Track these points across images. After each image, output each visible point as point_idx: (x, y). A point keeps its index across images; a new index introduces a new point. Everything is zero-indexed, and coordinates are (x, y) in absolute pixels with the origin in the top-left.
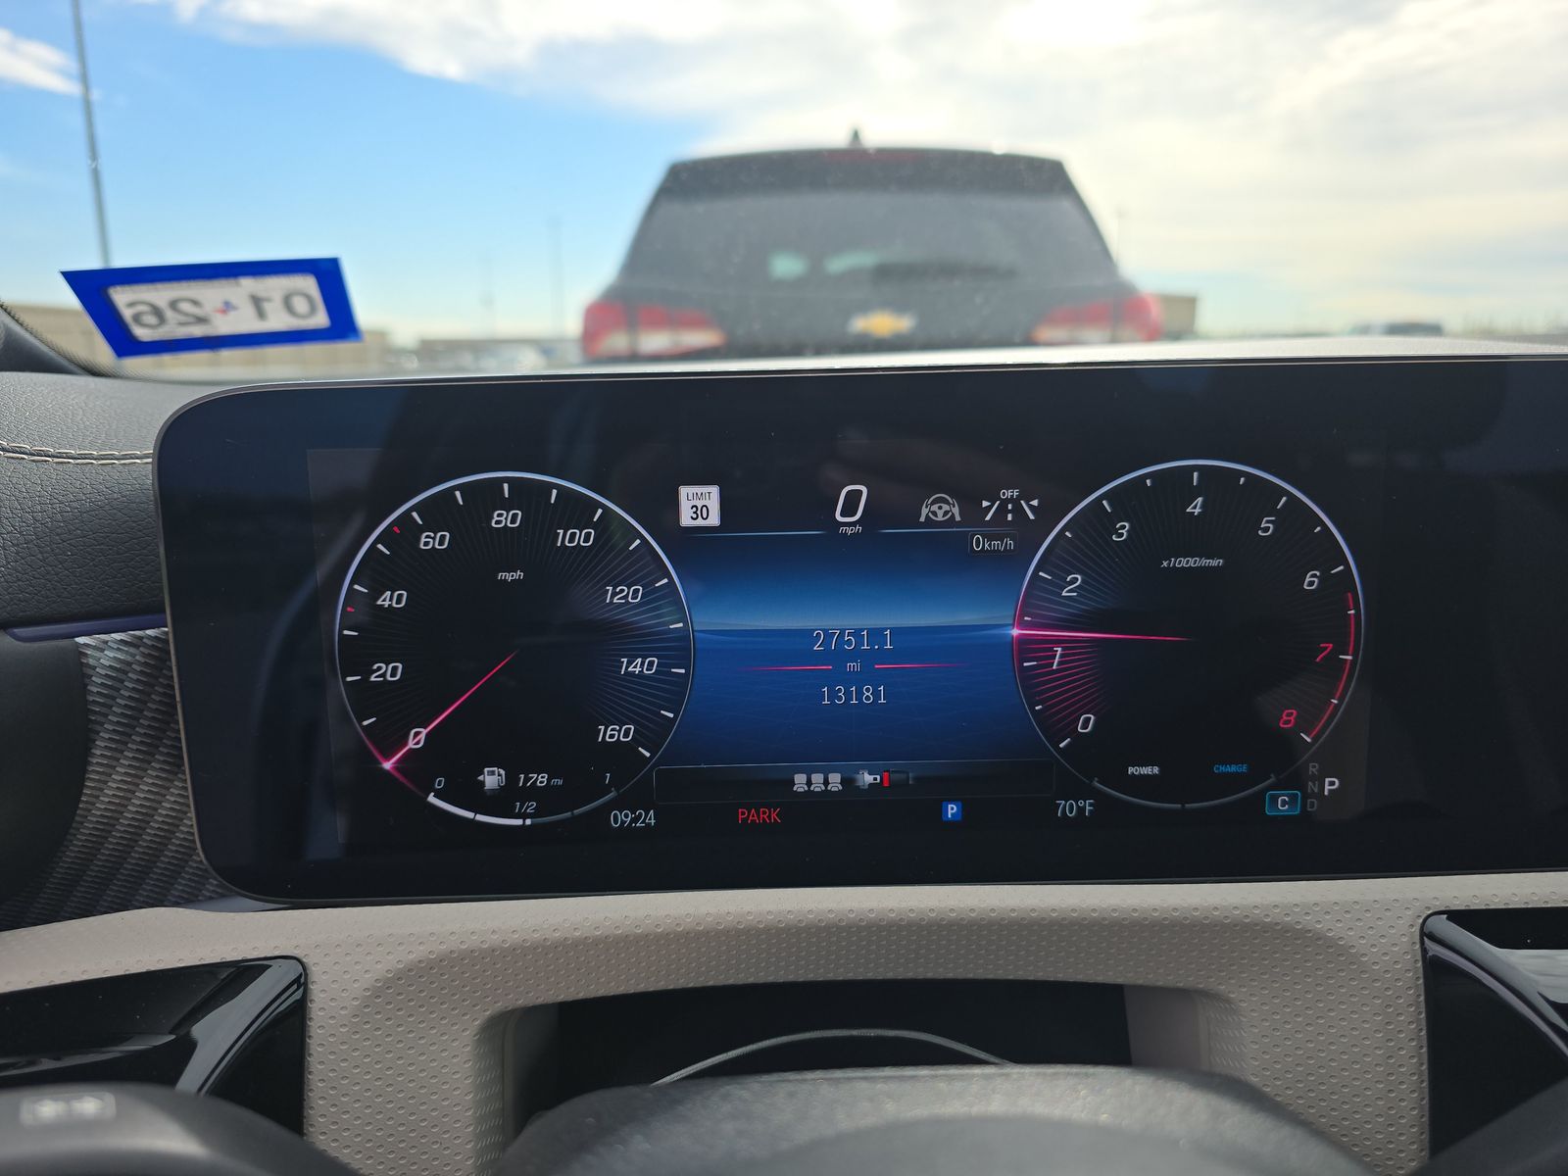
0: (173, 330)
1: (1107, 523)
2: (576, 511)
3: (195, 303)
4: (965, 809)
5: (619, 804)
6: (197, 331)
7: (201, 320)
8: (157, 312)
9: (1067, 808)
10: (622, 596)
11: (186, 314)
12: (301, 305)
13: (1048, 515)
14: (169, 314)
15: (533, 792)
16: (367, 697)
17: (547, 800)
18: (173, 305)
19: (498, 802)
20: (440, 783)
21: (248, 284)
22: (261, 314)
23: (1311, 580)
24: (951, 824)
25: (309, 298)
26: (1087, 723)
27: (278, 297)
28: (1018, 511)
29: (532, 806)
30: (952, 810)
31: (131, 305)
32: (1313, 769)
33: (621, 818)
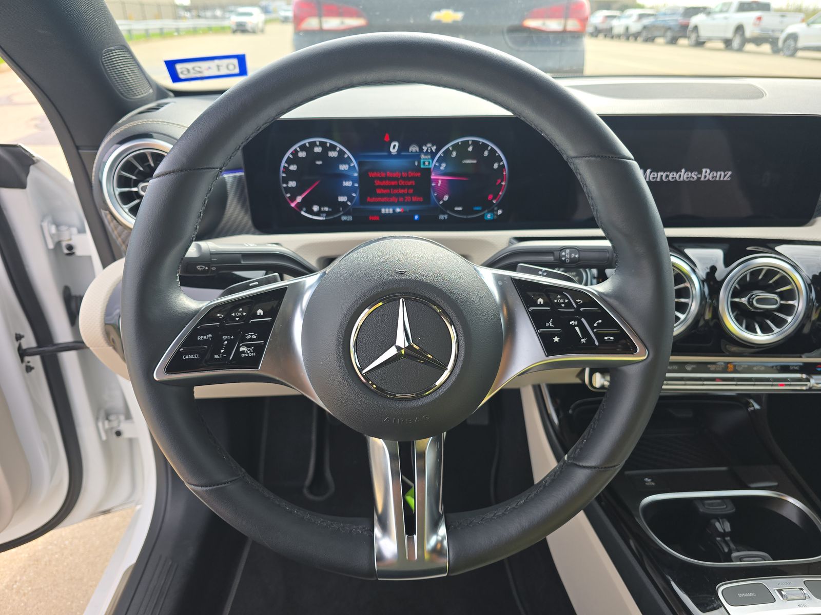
0: (192, 75)
1: (451, 152)
2: (333, 148)
3: (200, 67)
4: (420, 217)
5: (344, 215)
6: (198, 75)
7: (200, 72)
8: (188, 71)
9: (442, 217)
10: (343, 167)
11: (196, 71)
12: (231, 67)
13: (438, 150)
14: (192, 71)
15: (325, 212)
16: (288, 189)
17: (328, 214)
18: (193, 68)
19: (318, 214)
20: (304, 209)
21: (217, 62)
22: (219, 69)
23: (496, 166)
24: (417, 221)
25: (234, 66)
26: (446, 198)
27: (225, 65)
28: (431, 149)
29: (325, 215)
30: (416, 217)
31: (181, 68)
32: (496, 209)
33: (344, 218)
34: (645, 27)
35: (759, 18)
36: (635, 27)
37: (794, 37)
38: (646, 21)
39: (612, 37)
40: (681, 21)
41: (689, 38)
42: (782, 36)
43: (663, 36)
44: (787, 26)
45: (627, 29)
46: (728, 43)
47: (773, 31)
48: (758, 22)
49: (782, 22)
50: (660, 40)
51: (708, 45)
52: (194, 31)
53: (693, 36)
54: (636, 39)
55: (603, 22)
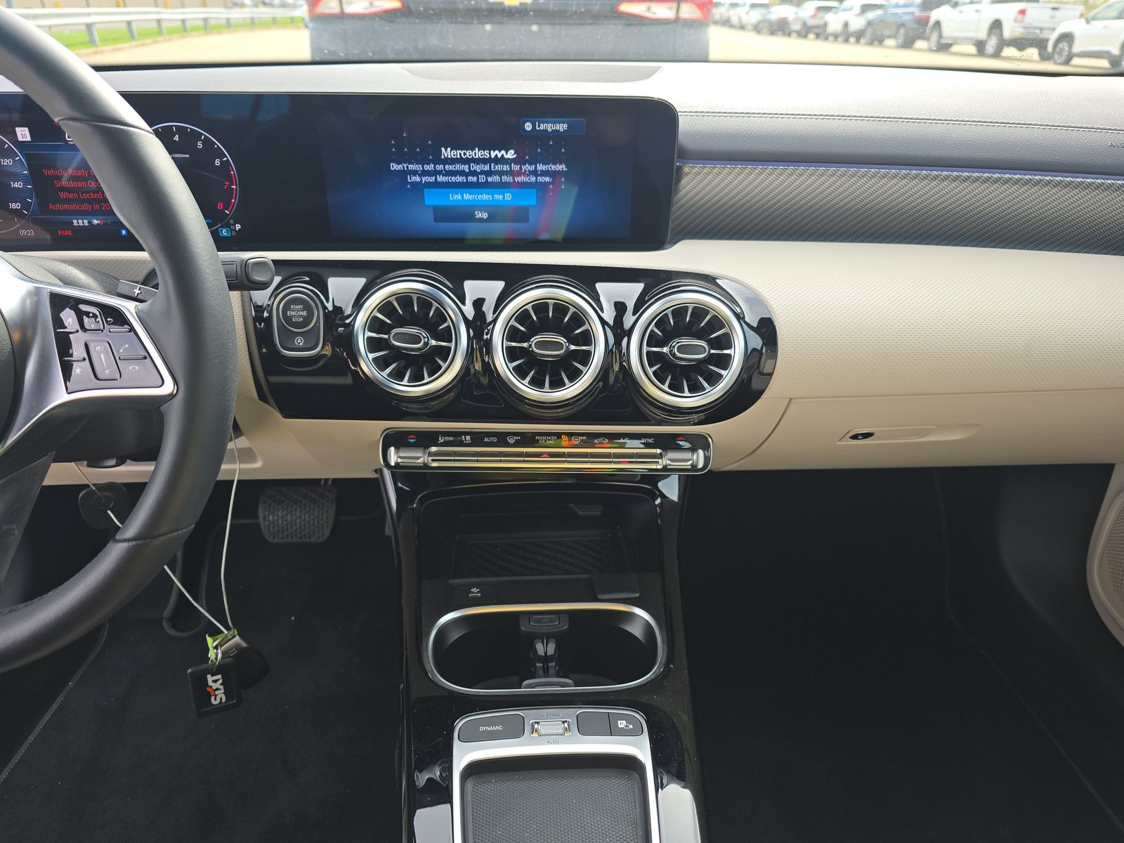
5: (21, 228)
23: (217, 162)
32: (231, 222)
33: (23, 233)
34: (869, 24)
35: (1023, 12)
36: (857, 23)
37: (1067, 37)
38: (871, 15)
39: (826, 39)
40: (918, 14)
41: (927, 39)
42: (1053, 37)
43: (894, 36)
44: (1060, 23)
45: (846, 25)
46: (980, 46)
47: (1041, 29)
48: (1020, 17)
49: (1053, 17)
50: (890, 42)
51: (955, 49)
52: (253, 24)
53: (934, 37)
54: (858, 41)
55: (814, 16)
